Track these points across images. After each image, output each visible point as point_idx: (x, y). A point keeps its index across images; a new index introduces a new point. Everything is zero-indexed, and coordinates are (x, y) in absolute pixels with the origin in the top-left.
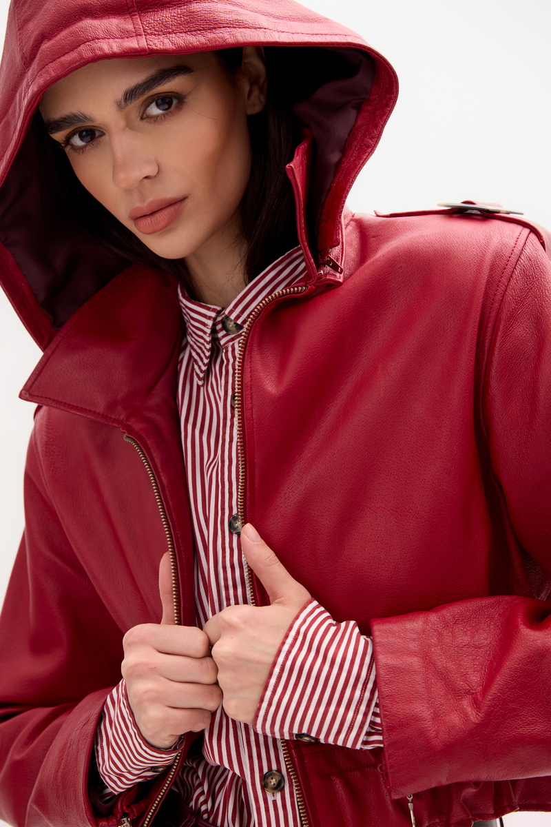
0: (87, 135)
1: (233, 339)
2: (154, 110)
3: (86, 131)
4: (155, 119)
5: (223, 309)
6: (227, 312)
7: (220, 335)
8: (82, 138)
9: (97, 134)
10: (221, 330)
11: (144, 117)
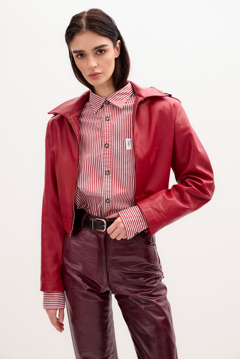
0: (82, 55)
1: (107, 106)
2: (98, 53)
3: (81, 54)
4: (99, 55)
5: (107, 98)
6: (107, 99)
7: (104, 104)
8: (80, 56)
9: (84, 56)
10: (105, 103)
11: (96, 54)
